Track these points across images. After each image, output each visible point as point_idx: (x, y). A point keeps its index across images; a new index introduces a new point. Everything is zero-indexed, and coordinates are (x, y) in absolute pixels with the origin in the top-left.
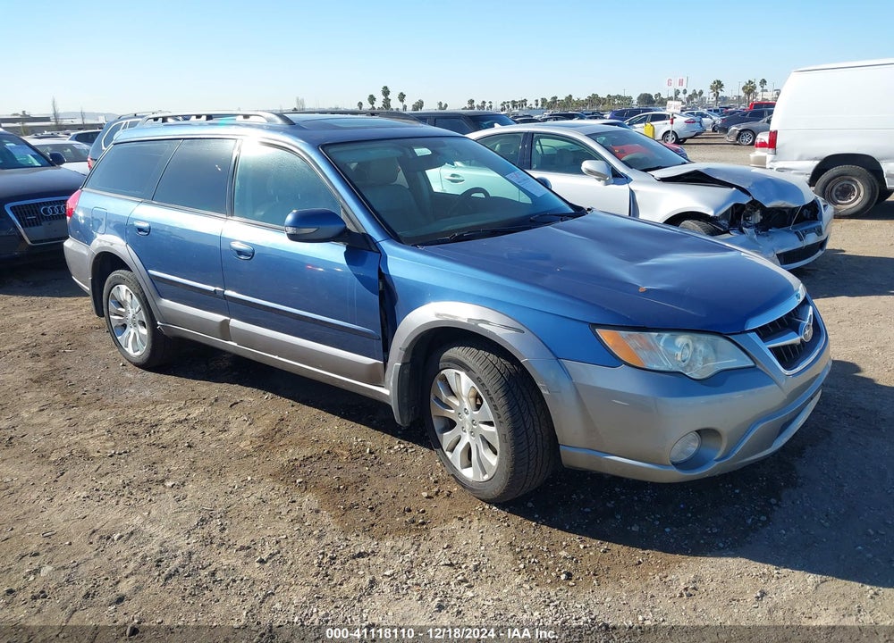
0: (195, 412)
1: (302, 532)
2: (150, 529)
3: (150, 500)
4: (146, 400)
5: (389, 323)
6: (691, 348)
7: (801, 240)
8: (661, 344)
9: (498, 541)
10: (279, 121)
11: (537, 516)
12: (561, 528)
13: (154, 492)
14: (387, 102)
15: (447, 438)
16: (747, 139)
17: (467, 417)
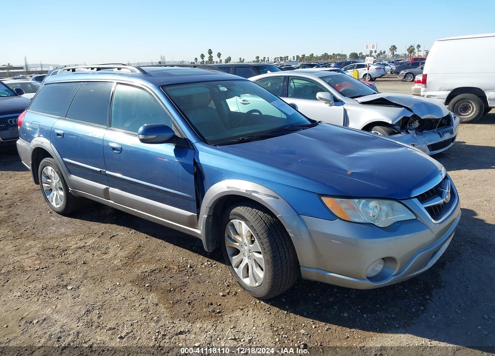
0: (90, 241)
1: (147, 318)
2: (56, 317)
3: (58, 298)
4: (61, 234)
5: (200, 191)
6: (379, 208)
7: (441, 137)
8: (360, 206)
9: (263, 324)
10: (138, 72)
11: (287, 307)
12: (302, 315)
13: (60, 293)
14: (211, 58)
15: (235, 260)
16: (410, 78)
17: (246, 248)
